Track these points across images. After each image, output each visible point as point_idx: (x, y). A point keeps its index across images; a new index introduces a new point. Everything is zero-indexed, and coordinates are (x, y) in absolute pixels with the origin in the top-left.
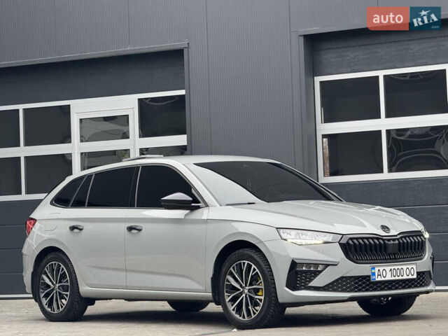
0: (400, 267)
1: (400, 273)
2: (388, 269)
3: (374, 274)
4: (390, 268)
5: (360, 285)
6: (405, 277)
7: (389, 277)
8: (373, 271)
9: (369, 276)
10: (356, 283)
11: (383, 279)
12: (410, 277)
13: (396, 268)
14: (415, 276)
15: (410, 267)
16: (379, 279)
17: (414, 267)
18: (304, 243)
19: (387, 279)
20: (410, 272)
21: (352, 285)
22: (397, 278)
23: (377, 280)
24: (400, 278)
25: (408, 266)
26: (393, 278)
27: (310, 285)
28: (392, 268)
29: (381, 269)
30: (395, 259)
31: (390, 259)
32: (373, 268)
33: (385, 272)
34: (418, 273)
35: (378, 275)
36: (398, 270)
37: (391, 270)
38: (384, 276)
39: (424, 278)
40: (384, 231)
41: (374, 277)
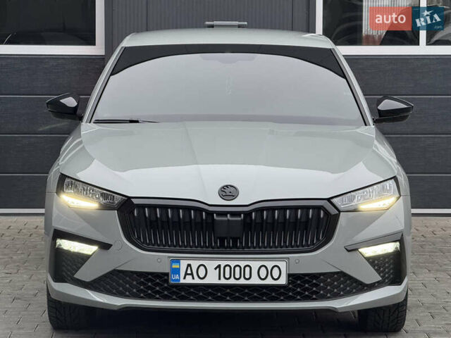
0: (242, 264)
1: (242, 273)
2: (211, 265)
4: (216, 263)
5: (150, 288)
6: (255, 281)
7: (213, 279)
8: (175, 266)
9: (167, 274)
11: (197, 281)
12: (269, 281)
13: (233, 264)
14: (283, 281)
15: (270, 264)
16: (189, 280)
17: (283, 265)
19: (207, 281)
20: (269, 273)
21: (134, 287)
22: (232, 281)
23: (182, 281)
24: (242, 281)
25: (265, 263)
26: (223, 281)
27: (76, 276)
28: (223, 263)
29: (195, 264)
30: (235, 246)
31: (222, 245)
34: (289, 276)
35: (186, 274)
36: (237, 269)
37: (219, 266)
38: (202, 276)
39: (316, 285)
40: (222, 197)
41: (177, 277)
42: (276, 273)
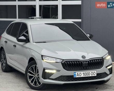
0: (88, 72)
1: (88, 74)
3: (75, 75)
5: (69, 79)
6: (91, 76)
7: (82, 76)
8: (75, 74)
9: (73, 76)
10: (68, 78)
11: (79, 77)
12: (93, 75)
13: (86, 72)
14: (96, 75)
17: (96, 72)
18: (49, 62)
19: (81, 76)
20: (93, 74)
21: (66, 79)
22: (86, 76)
23: (76, 77)
24: (88, 76)
25: (92, 72)
26: (84, 76)
27: (50, 78)
28: (84, 72)
29: (79, 73)
30: (86, 69)
31: (84, 69)
32: (75, 73)
33: (81, 74)
34: (97, 74)
35: (77, 75)
36: (87, 73)
37: (84, 73)
38: (80, 75)
39: (101, 75)
40: (83, 58)
41: (75, 76)
42: (94, 73)
